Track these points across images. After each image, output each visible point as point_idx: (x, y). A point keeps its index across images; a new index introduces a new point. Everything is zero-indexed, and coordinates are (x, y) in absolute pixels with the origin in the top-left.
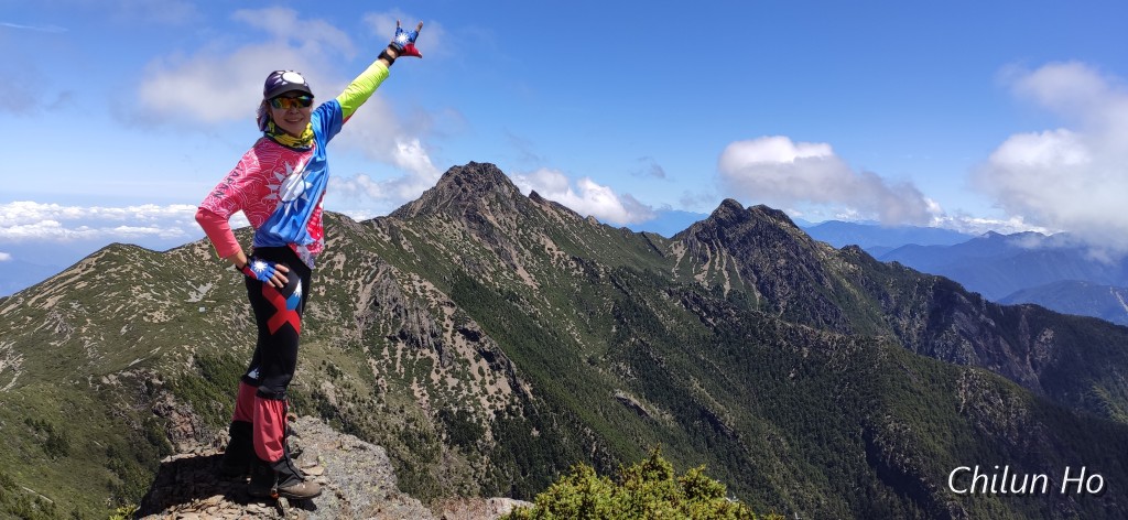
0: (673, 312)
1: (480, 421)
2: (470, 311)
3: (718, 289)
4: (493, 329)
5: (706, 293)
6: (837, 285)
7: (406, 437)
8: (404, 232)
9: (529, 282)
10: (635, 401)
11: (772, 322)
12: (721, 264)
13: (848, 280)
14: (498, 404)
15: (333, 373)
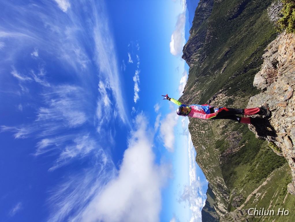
0: (204, 64)
3: (199, 56)
4: (209, 98)
5: (200, 59)
6: (197, 33)
9: (199, 92)
10: (223, 69)
11: (205, 45)
12: (194, 57)
13: (196, 31)
14: (224, 96)
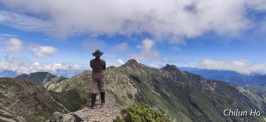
0: (160, 80)
1: (133, 95)
2: (131, 79)
4: (135, 82)
5: (165, 77)
7: (123, 97)
9: (140, 76)
10: (155, 92)
11: (174, 81)
12: (167, 73)
13: (185, 75)
14: (135, 93)
15: (113, 88)
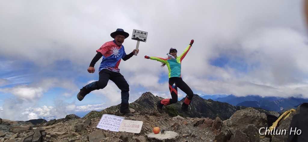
8: (137, 105)
13: (210, 105)
